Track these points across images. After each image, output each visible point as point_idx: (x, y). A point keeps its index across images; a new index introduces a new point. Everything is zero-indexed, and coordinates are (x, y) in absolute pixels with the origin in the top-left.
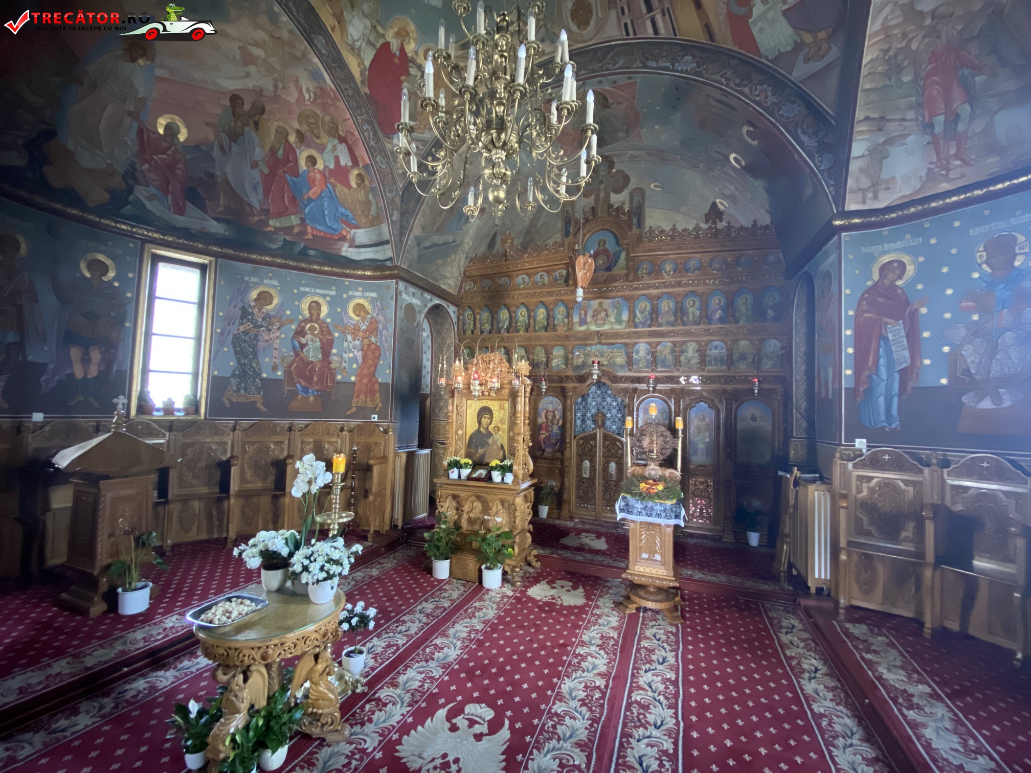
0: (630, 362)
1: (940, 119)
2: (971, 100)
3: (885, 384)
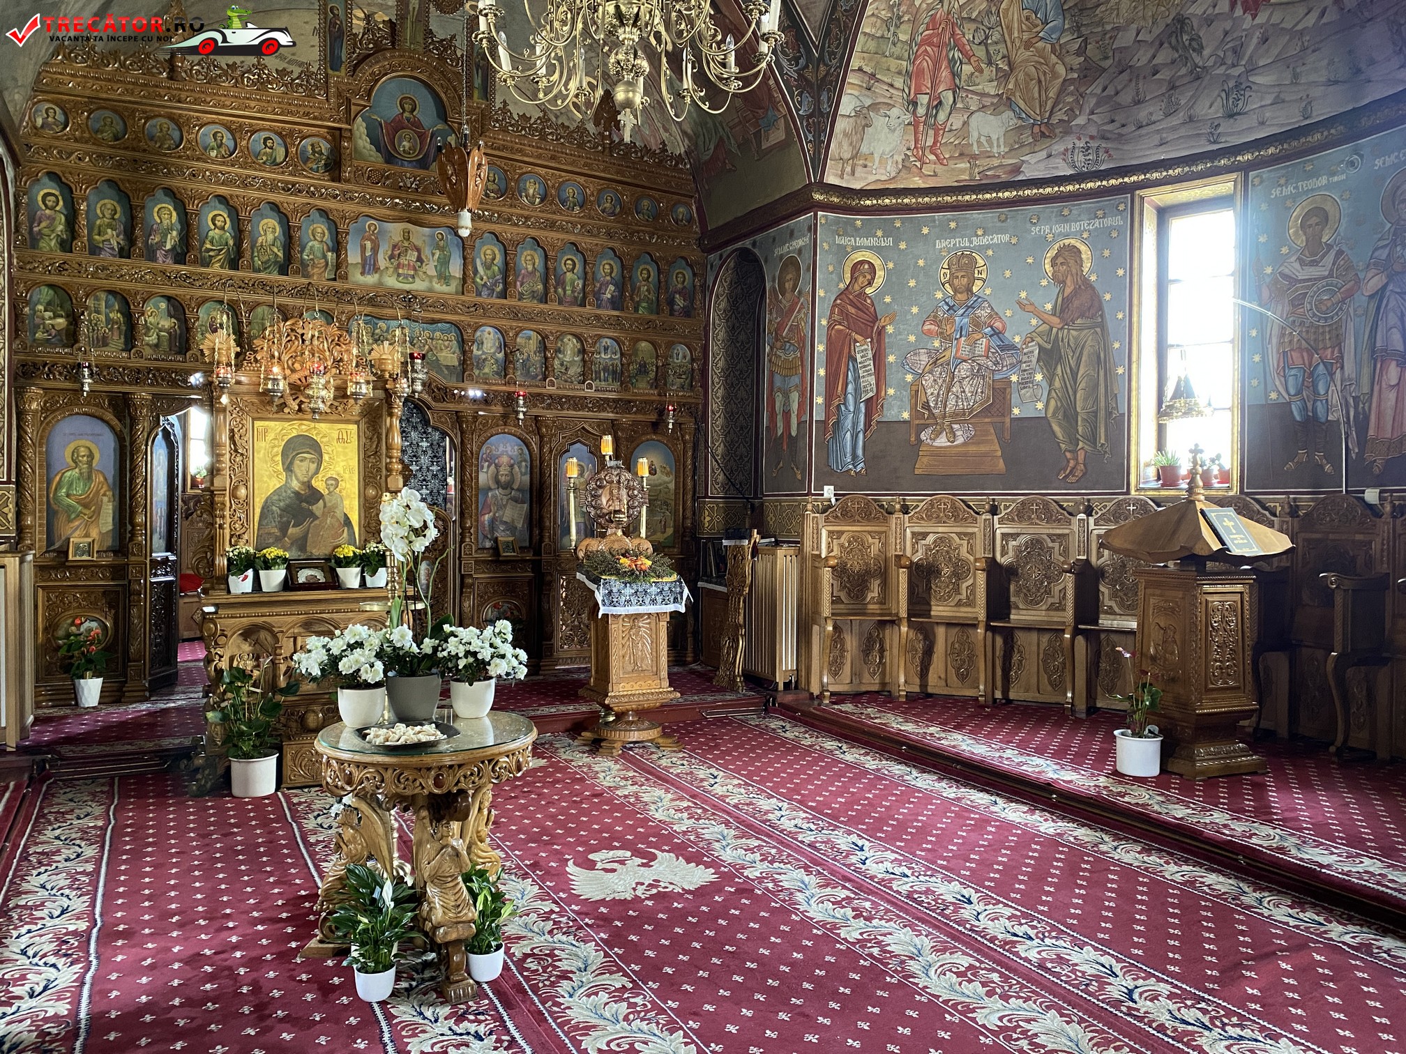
0: (467, 362)
1: (924, 99)
2: (955, 89)
3: (852, 417)
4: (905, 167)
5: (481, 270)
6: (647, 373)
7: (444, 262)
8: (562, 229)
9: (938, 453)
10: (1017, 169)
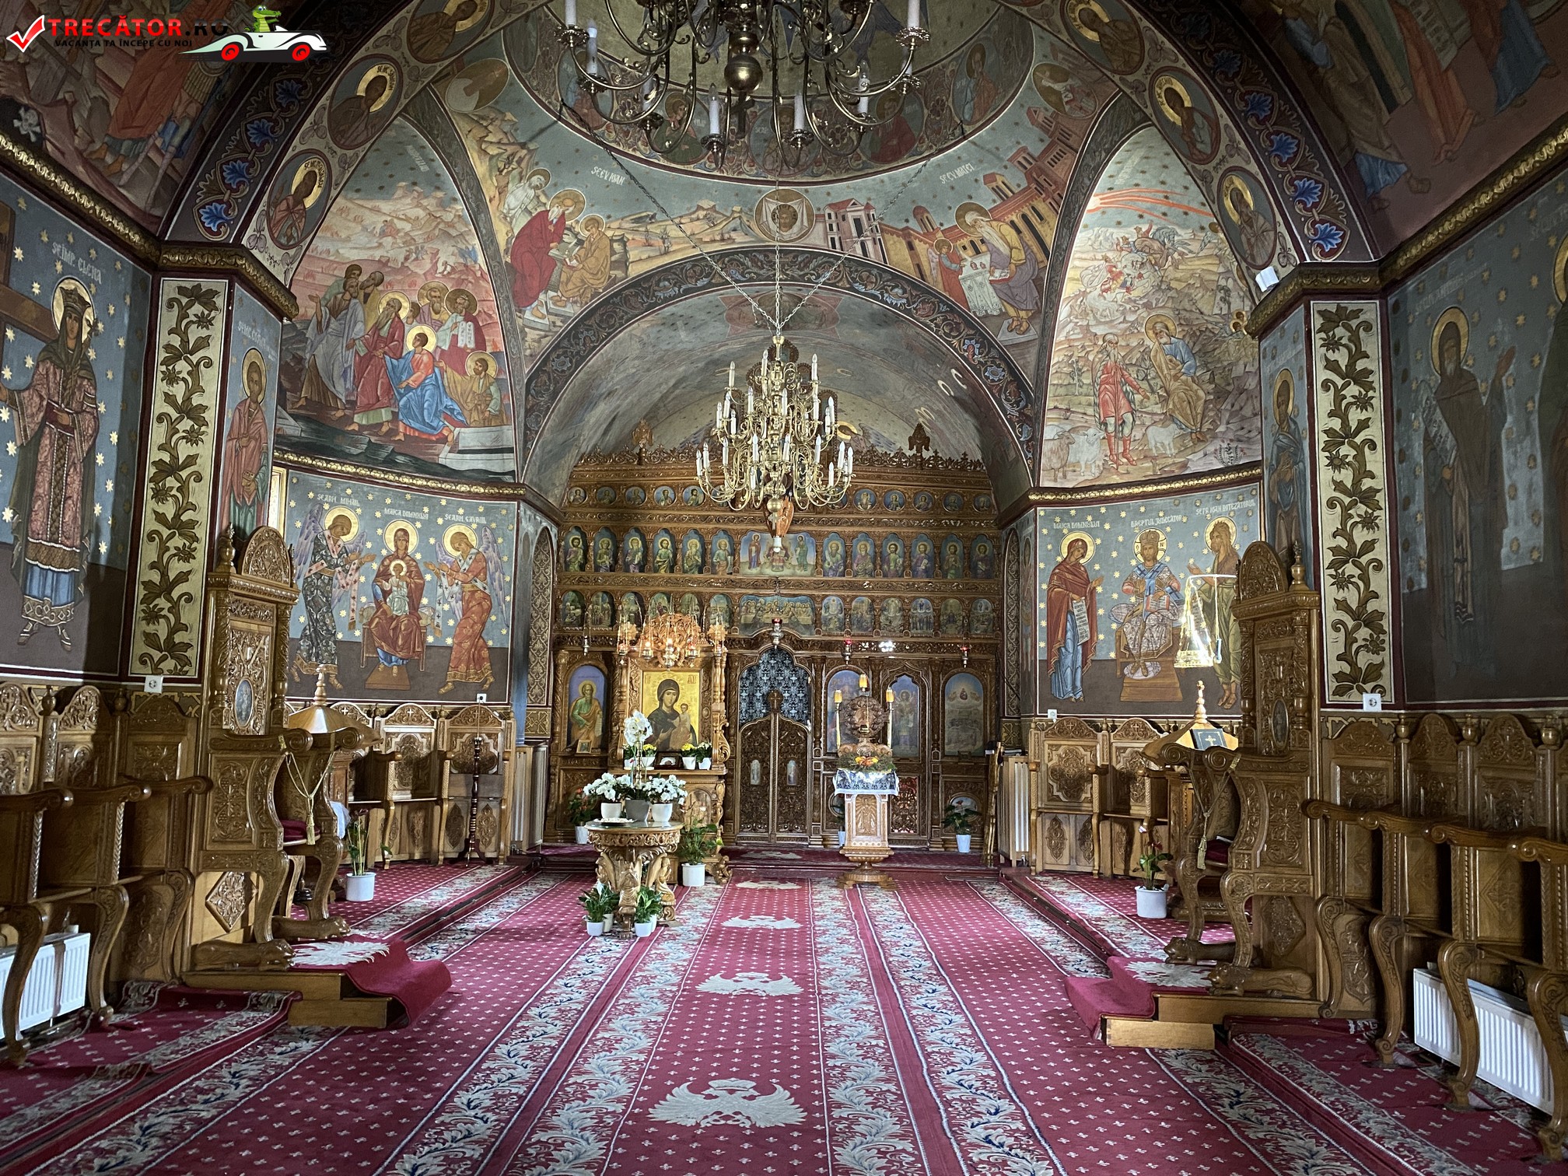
0: (817, 622)
1: (1112, 421)
2: (1133, 412)
3: (1071, 656)
4: (1105, 468)
5: (828, 558)
6: (955, 622)
7: (804, 555)
8: (886, 525)
9: (1137, 685)
10: (1185, 466)
